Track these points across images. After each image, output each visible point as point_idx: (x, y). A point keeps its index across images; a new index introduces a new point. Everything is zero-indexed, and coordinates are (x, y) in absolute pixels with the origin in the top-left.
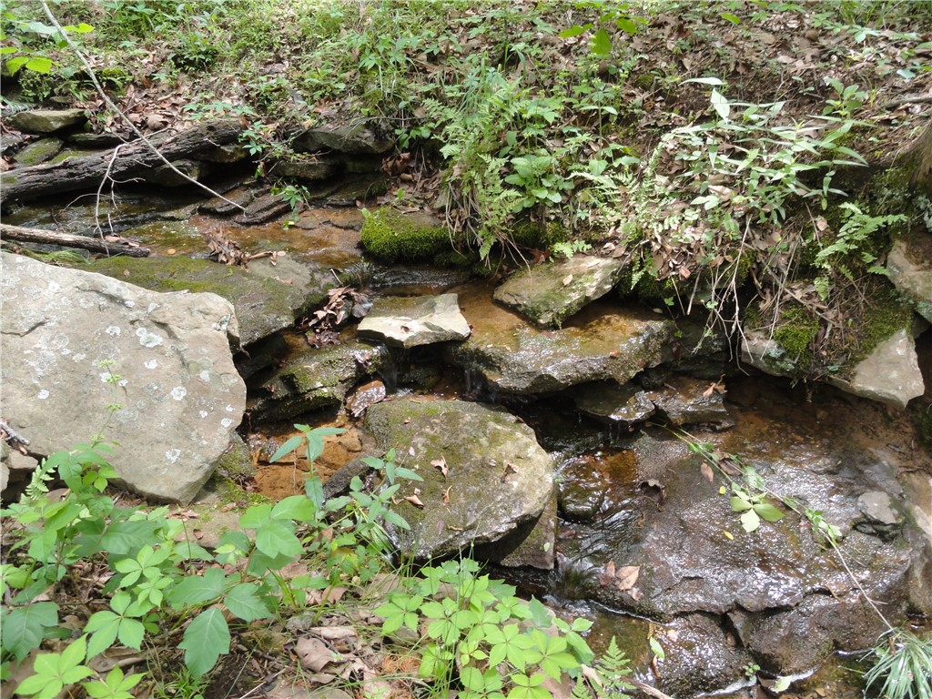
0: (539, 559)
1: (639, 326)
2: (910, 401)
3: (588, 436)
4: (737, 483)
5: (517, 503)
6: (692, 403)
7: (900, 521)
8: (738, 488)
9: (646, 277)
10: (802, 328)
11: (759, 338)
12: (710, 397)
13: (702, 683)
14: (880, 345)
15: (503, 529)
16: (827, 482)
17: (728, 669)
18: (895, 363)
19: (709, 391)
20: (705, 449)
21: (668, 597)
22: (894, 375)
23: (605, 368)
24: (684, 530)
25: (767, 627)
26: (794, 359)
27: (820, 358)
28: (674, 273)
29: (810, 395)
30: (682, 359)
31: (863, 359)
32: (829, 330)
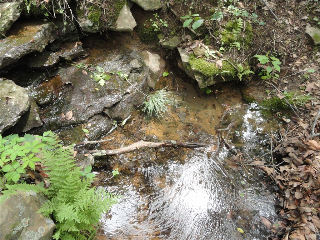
0: (36, 124)
1: (39, 27)
2: (134, 29)
3: (39, 76)
4: (95, 72)
5: (17, 108)
6: (72, 51)
7: (141, 66)
8: (96, 74)
9: (32, 6)
10: (96, 12)
11: (84, 20)
12: (77, 47)
13: (103, 133)
14: (120, 12)
15: (16, 119)
16: (121, 62)
17: (108, 126)
18: (126, 17)
19: (76, 45)
20: (82, 66)
21: (84, 115)
22: (127, 21)
23: (31, 47)
24: (83, 94)
25: (115, 110)
26: (97, 25)
27: (105, 22)
28: (43, 2)
29: (107, 36)
30: (62, 36)
31: (117, 19)
32: (104, 11)
